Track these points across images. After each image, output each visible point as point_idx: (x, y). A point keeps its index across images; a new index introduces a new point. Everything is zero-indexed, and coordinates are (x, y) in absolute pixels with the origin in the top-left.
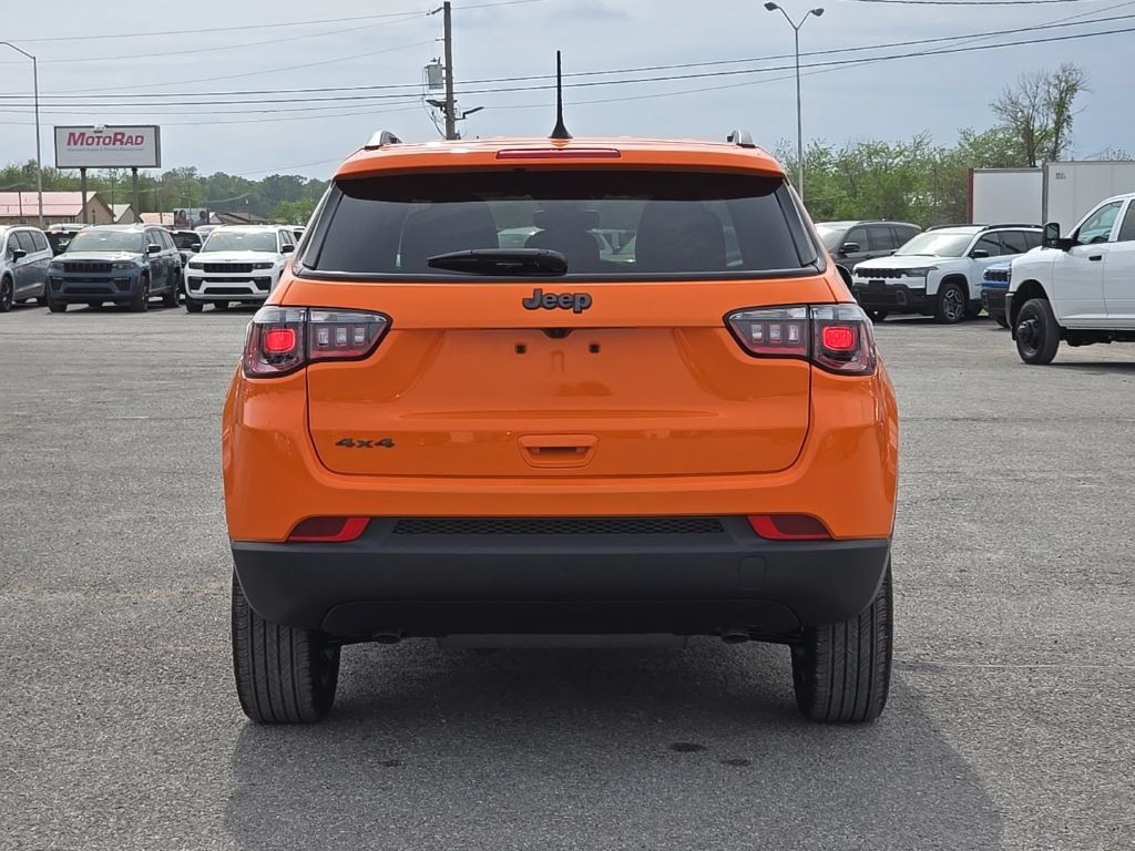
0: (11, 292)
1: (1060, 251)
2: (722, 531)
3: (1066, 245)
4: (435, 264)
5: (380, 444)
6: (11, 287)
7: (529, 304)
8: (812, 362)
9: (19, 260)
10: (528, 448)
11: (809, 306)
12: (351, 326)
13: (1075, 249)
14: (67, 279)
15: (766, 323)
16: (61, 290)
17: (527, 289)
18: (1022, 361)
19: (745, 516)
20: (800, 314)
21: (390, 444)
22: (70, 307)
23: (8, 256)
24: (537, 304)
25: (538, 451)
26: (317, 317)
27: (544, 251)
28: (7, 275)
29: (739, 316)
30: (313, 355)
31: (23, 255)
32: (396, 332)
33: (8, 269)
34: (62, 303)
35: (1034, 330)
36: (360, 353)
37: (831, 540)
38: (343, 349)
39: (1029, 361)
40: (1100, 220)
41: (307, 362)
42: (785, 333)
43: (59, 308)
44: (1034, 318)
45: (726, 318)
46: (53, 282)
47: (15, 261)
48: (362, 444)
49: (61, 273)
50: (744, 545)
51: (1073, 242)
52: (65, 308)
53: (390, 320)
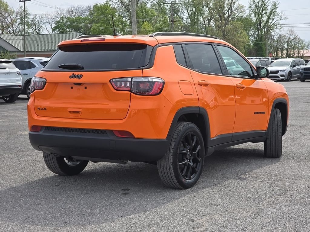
0: (291, 76)
2: (107, 134)
4: (60, 67)
5: (44, 109)
6: (291, 75)
7: (71, 77)
8: (131, 92)
9: (294, 67)
10: (69, 111)
11: (132, 78)
12: (41, 82)
14: (304, 73)
15: (121, 82)
16: (303, 76)
17: (71, 73)
19: (112, 130)
20: (130, 79)
21: (46, 109)
22: (306, 80)
23: (291, 66)
24: (72, 77)
25: (72, 112)
28: (290, 72)
29: (114, 80)
30: (36, 88)
31: (295, 66)
32: (47, 83)
33: (291, 70)
34: (304, 79)
36: (42, 88)
37: (135, 138)
41: (34, 90)
42: (125, 84)
43: (303, 80)
45: (110, 81)
46: (301, 73)
47: (293, 68)
48: (41, 109)
49: (303, 71)
50: (111, 138)
52: (305, 80)
53: (46, 80)
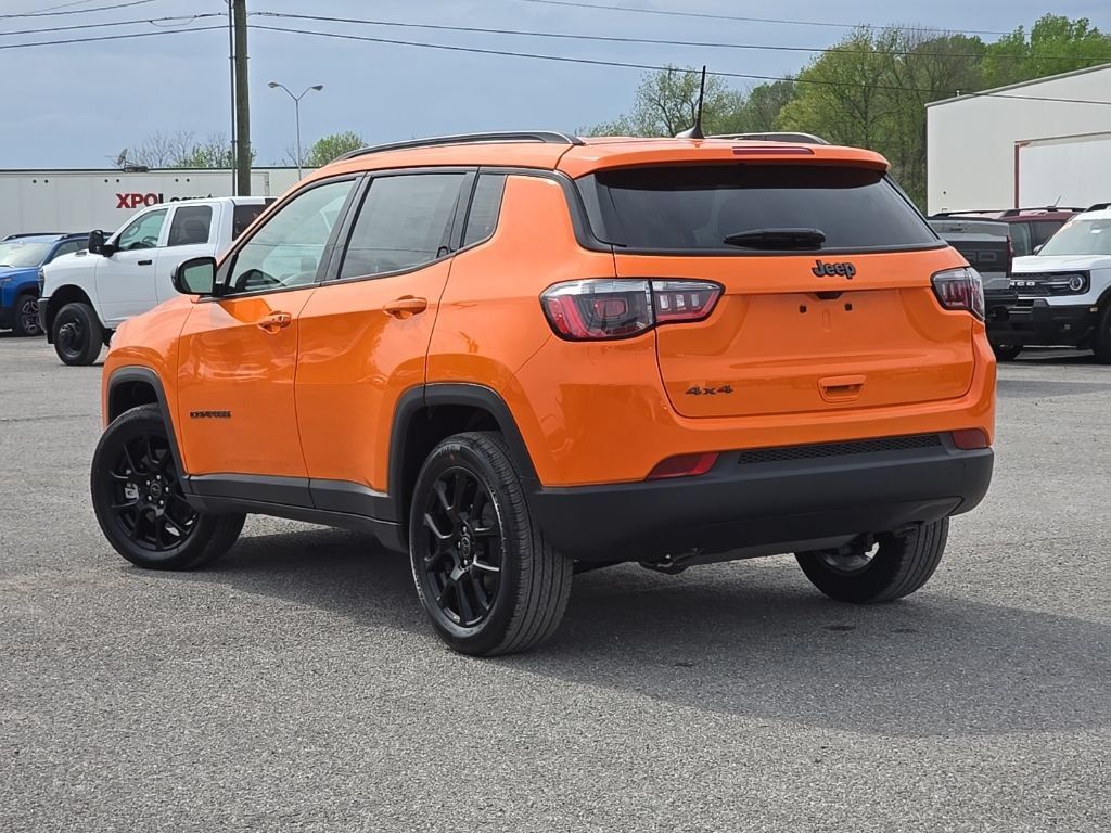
1: (101, 257)
3: (109, 251)
4: (730, 241)
5: (721, 390)
12: (687, 293)
13: (118, 255)
18: (61, 362)
21: (727, 390)
26: (657, 286)
27: (812, 230)
30: (660, 318)
32: (729, 297)
35: (77, 333)
36: (699, 316)
38: (683, 312)
39: (69, 363)
40: (139, 227)
41: (656, 324)
44: (75, 321)
48: (707, 391)
51: (116, 248)
53: (723, 288)
